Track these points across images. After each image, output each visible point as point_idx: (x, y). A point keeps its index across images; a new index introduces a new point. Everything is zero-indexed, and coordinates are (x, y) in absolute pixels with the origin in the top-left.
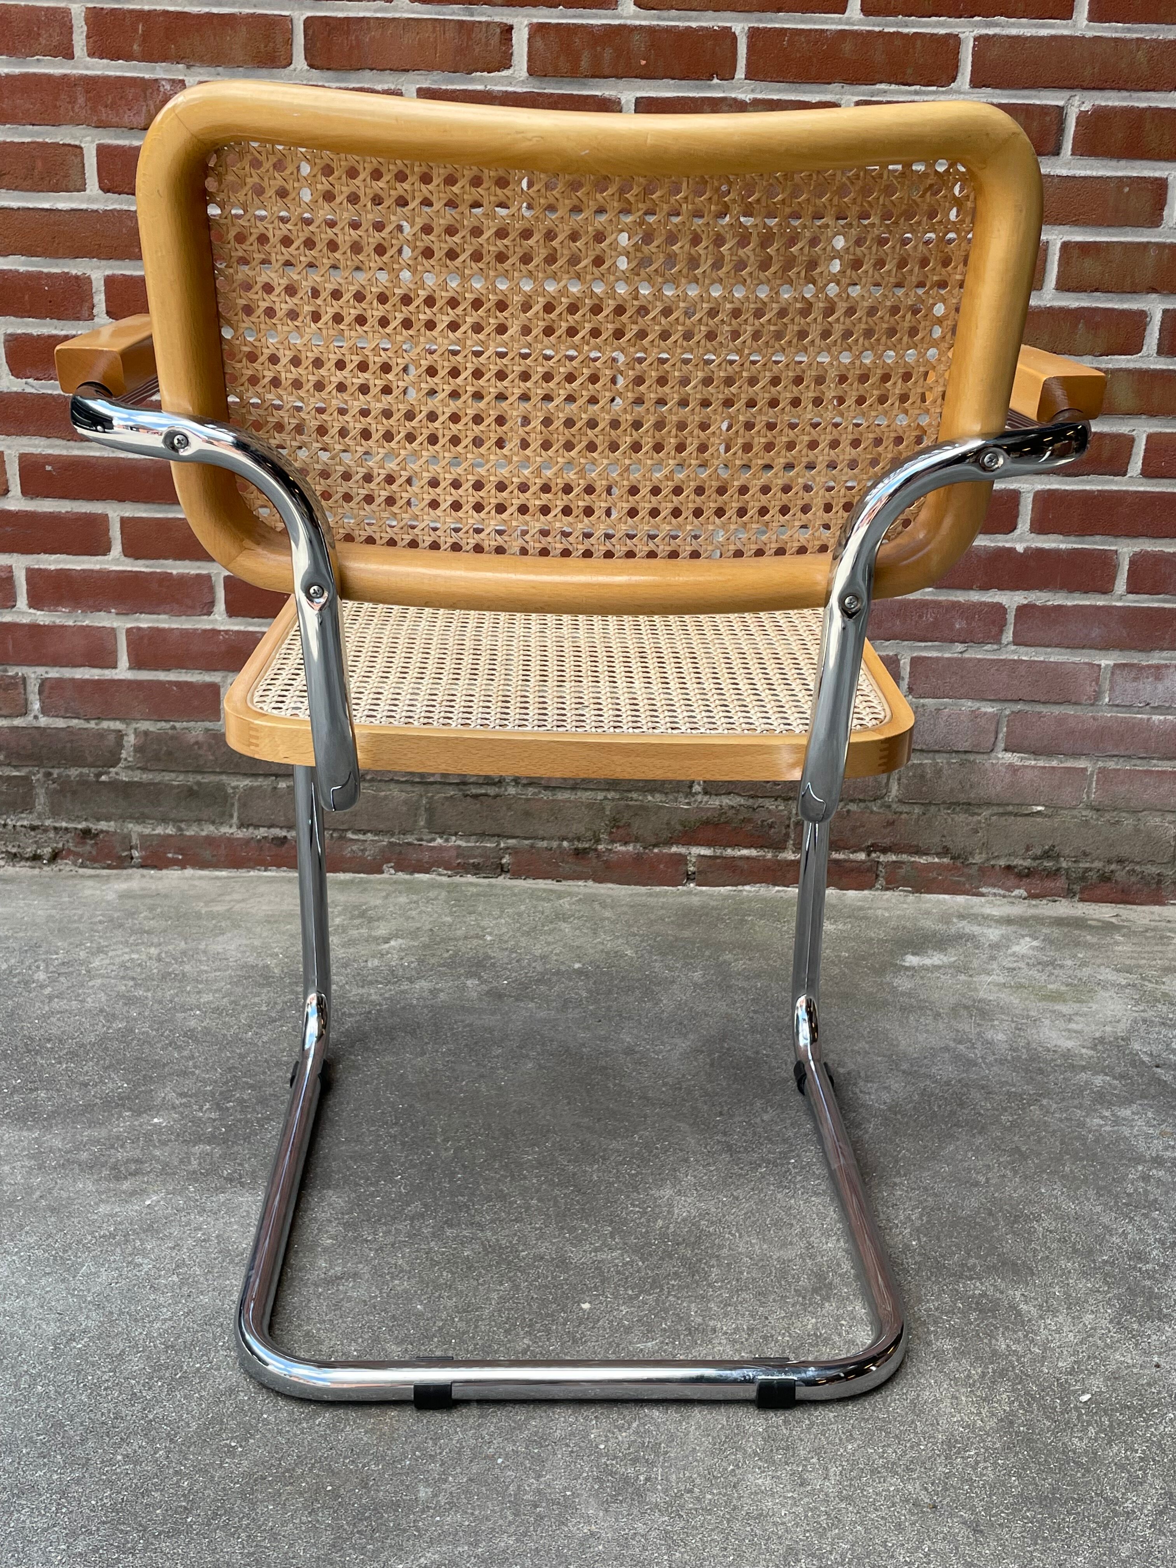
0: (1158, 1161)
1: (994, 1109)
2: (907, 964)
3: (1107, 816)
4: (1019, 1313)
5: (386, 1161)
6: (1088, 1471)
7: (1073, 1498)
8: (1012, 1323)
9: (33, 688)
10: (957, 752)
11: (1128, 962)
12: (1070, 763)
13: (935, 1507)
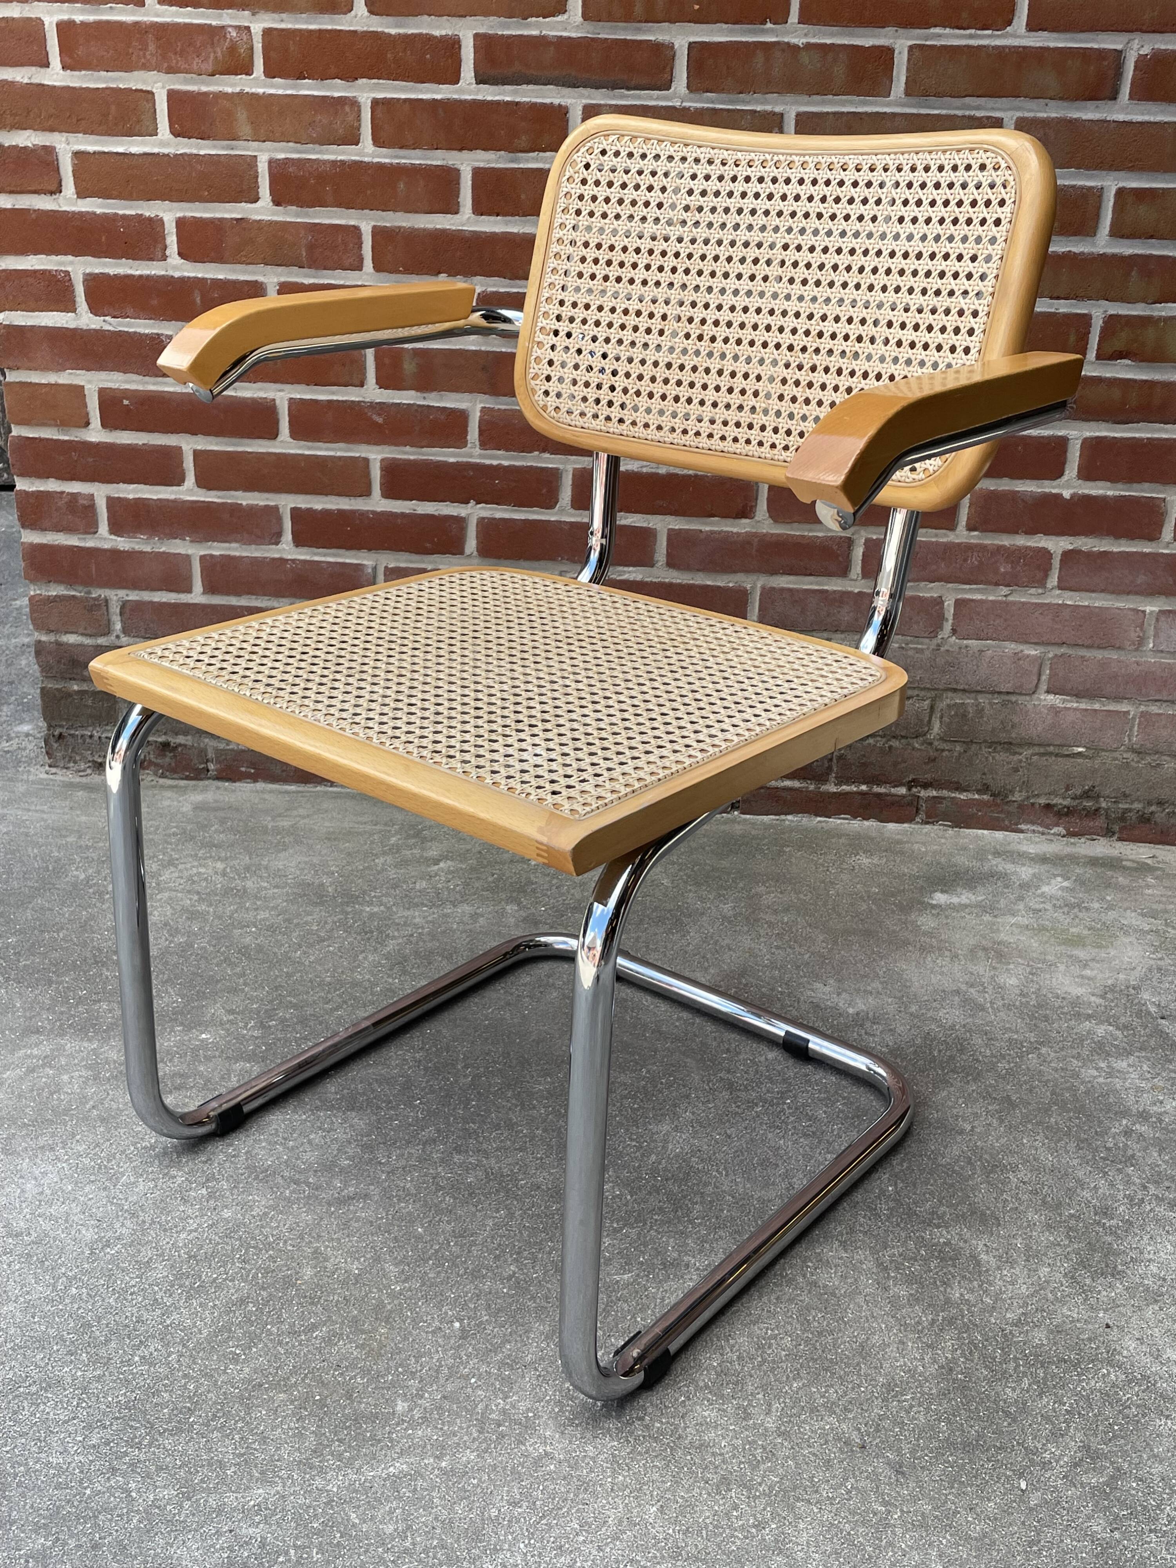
0: (1144, 1116)
1: (992, 1056)
2: (934, 902)
3: (1148, 759)
4: (978, 1263)
5: (408, 1085)
6: (1014, 1420)
7: (995, 1446)
8: (970, 1273)
9: (115, 609)
10: (1000, 693)
11: (1155, 906)
12: (1112, 707)
13: (863, 1447)
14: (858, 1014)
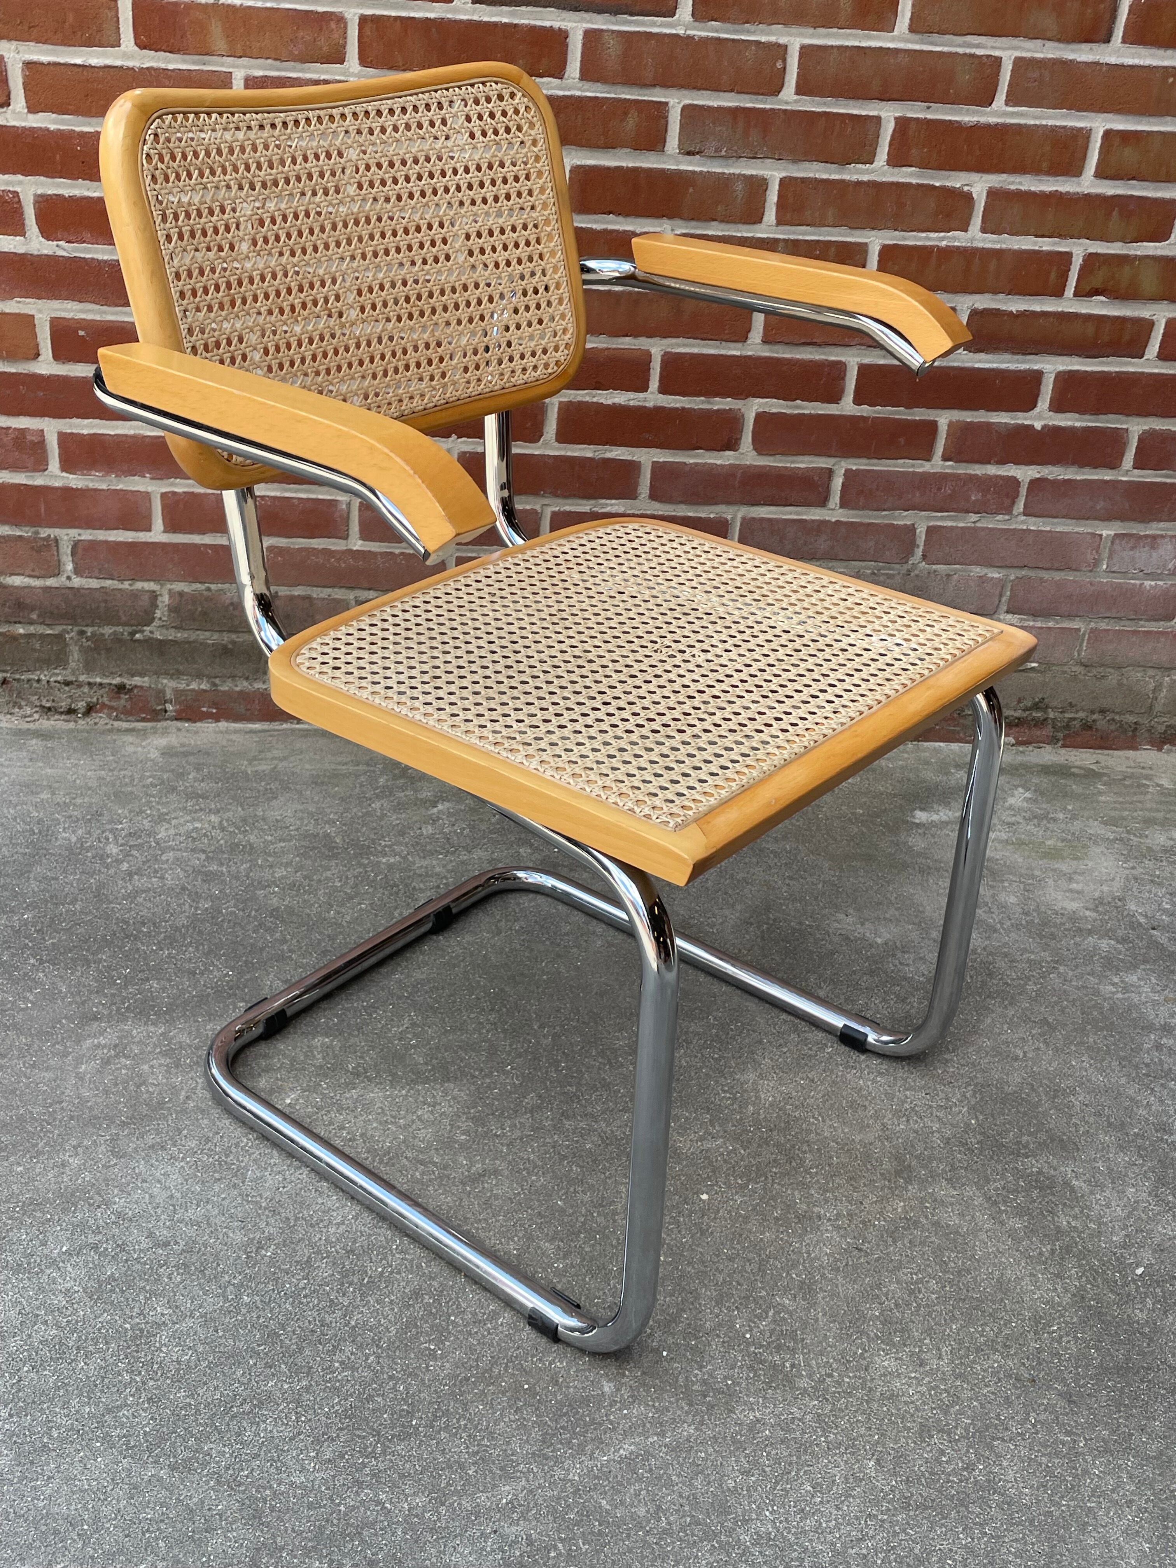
0: (1167, 1029)
1: (1019, 978)
2: (917, 821)
3: (1094, 671)
4: (1073, 1190)
5: (493, 1050)
7: (1143, 1367)
8: (1069, 1200)
9: (66, 549)
11: (1113, 813)
12: (1066, 624)
13: (1034, 1381)
14: (886, 944)
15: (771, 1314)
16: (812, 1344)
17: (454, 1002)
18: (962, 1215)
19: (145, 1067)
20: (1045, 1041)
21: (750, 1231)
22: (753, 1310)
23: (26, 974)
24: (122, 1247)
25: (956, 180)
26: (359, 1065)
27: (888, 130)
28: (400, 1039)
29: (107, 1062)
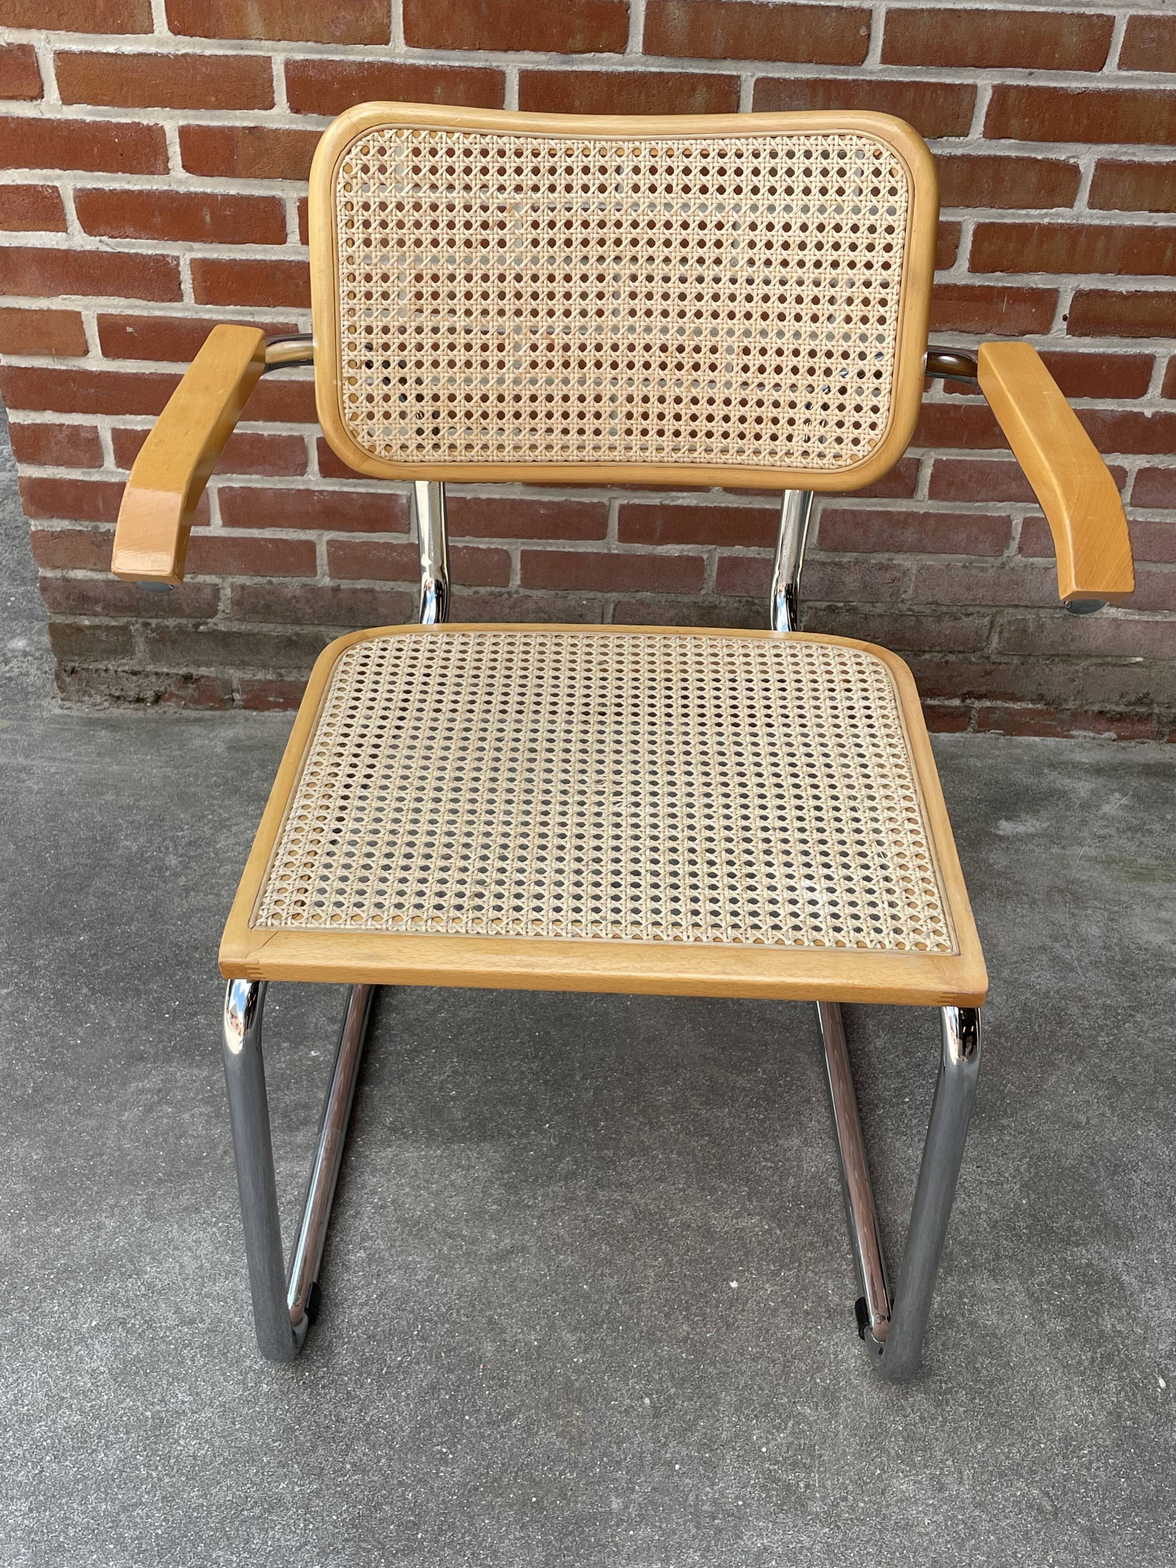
1: (1091, 1028)
2: (1001, 833)
5: (533, 1105)
8: (1116, 1298)
12: (1174, 618)
15: (790, 1424)
16: (830, 1461)
17: (498, 1047)
18: (1001, 1313)
19: (186, 1116)
20: (1111, 1106)
21: (777, 1327)
22: (773, 1419)
23: (77, 1006)
24: (149, 1324)
25: (1061, 152)
26: (396, 1118)
27: (985, 99)
28: (441, 1089)
29: (149, 1109)
